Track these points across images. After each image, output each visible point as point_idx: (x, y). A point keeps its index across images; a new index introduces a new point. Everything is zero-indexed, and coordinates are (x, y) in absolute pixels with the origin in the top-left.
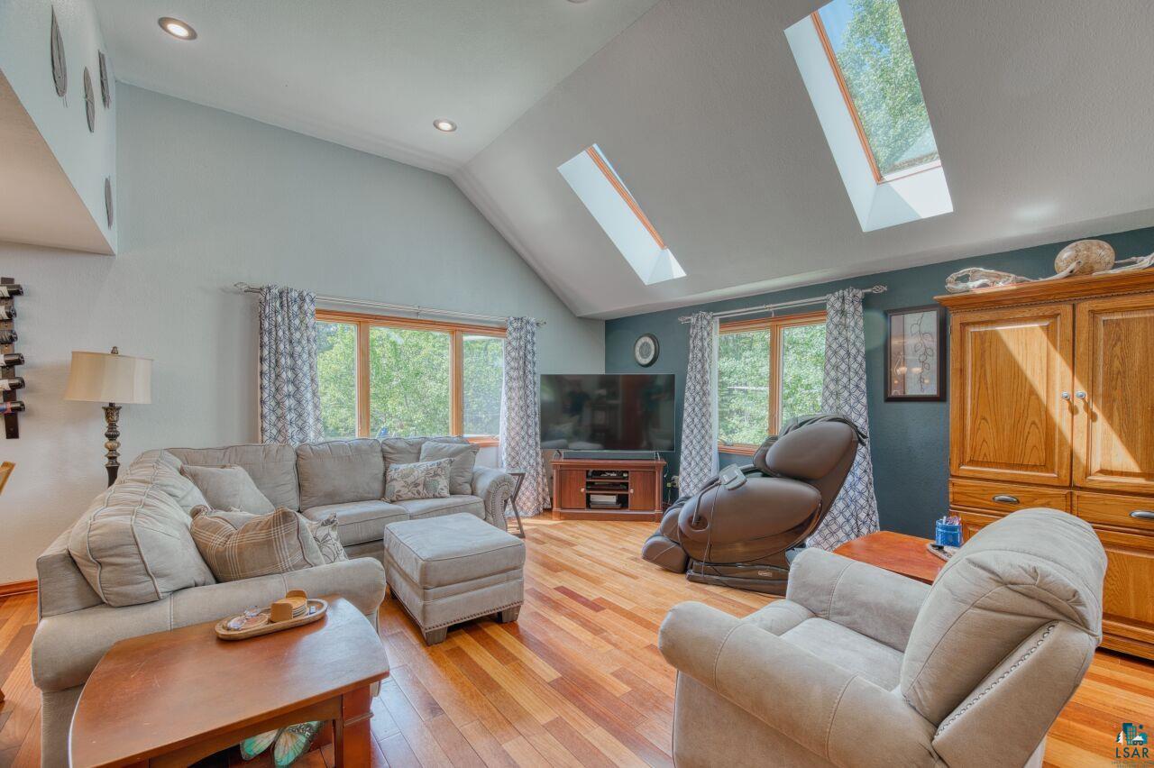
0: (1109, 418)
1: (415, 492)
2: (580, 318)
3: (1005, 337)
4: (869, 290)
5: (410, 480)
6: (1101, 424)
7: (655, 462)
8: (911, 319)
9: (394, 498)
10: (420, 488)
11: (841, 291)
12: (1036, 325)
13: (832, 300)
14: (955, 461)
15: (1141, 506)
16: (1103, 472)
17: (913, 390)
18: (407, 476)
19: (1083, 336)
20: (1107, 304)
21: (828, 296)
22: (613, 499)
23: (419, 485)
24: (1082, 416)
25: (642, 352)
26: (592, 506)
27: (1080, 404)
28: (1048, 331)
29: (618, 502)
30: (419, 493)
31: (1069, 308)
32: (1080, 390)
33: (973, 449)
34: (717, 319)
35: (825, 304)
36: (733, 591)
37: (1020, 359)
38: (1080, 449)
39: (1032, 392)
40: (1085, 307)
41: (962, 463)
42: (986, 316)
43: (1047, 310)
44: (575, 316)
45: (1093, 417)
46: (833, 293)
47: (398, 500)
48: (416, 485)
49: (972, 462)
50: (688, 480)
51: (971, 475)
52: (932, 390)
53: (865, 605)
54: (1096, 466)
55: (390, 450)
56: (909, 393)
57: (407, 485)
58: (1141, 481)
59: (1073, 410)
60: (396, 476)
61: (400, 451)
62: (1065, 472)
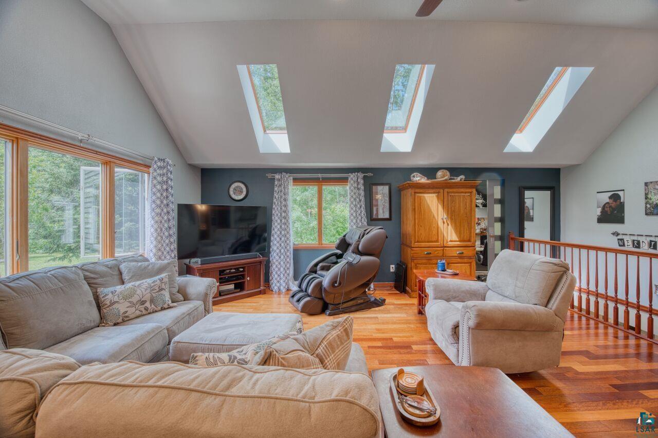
0: (452, 225)
1: (143, 309)
2: (190, 165)
3: (426, 198)
4: (366, 174)
5: (135, 299)
6: (450, 226)
7: (258, 259)
8: (380, 188)
9: (120, 320)
10: (148, 304)
11: (356, 173)
12: (434, 195)
13: (352, 176)
14: (413, 242)
15: (458, 250)
16: (451, 241)
17: (381, 216)
18: (131, 295)
19: (446, 199)
20: (451, 190)
21: (350, 174)
22: (232, 287)
23: (146, 301)
24: (446, 224)
25: (237, 192)
26: (222, 294)
27: (445, 220)
28: (438, 197)
29: (236, 287)
30: (146, 309)
31: (442, 190)
32: (445, 216)
33: (418, 237)
34: (292, 178)
35: (348, 178)
36: (358, 313)
37: (430, 206)
38: (445, 235)
39: (434, 217)
40: (446, 190)
41: (415, 242)
42: (421, 191)
43: (437, 190)
44: (186, 163)
45: (448, 224)
46: (352, 173)
47: (124, 321)
48: (143, 303)
49: (418, 242)
50: (279, 266)
51: (417, 246)
52: (387, 216)
53: (463, 292)
54: (449, 240)
55: (92, 276)
56: (379, 217)
57: (133, 305)
58: (459, 243)
59: (444, 222)
60: (116, 299)
61: (102, 275)
62: (442, 242)
